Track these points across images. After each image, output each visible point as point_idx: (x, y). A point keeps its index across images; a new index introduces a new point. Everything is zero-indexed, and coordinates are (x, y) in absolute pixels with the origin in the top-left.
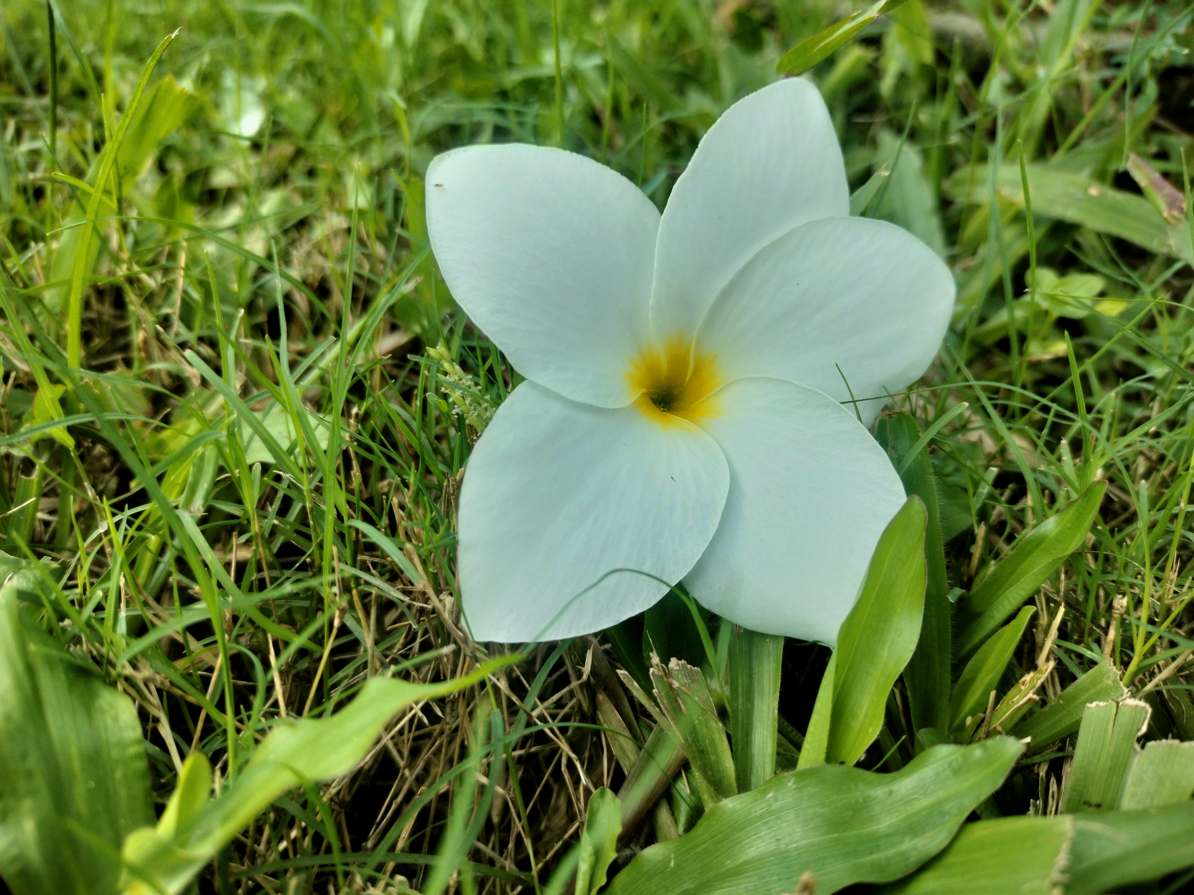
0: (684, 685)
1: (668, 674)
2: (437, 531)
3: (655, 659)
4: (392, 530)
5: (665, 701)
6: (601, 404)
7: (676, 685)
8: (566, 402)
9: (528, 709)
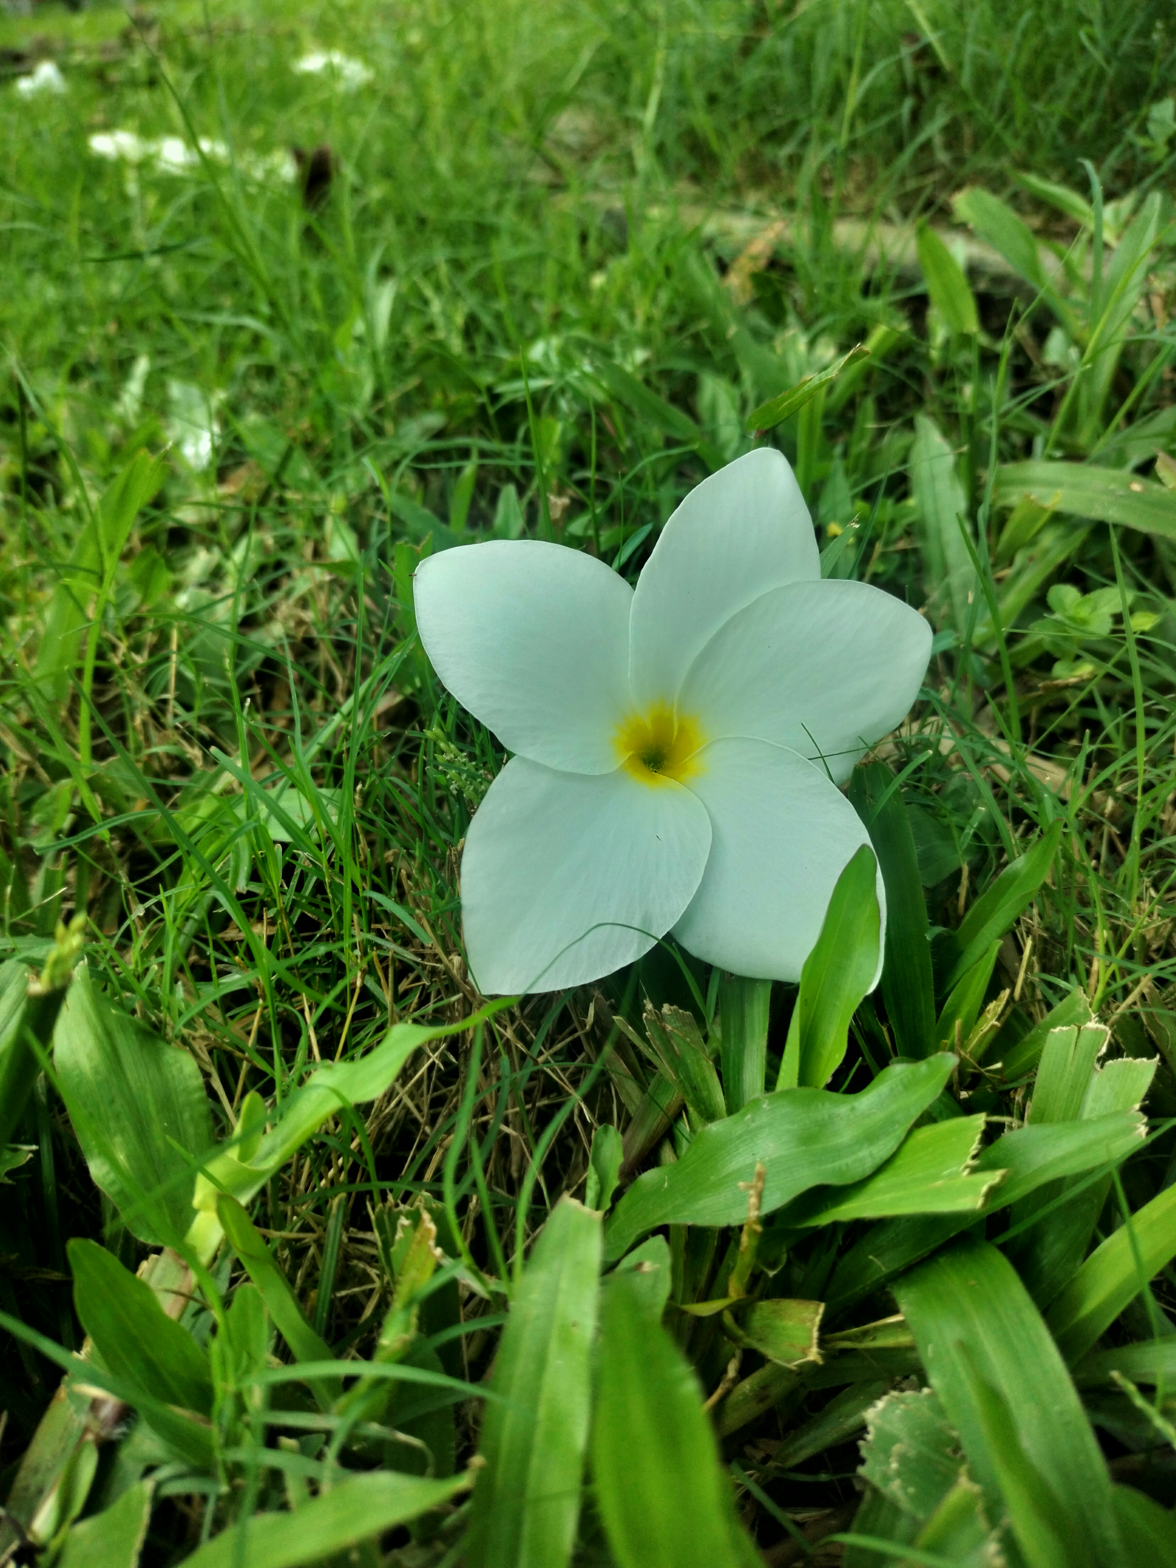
0: (677, 1028)
1: (661, 1018)
2: (442, 898)
3: (649, 1006)
4: (401, 897)
5: (658, 1043)
6: (587, 771)
7: (669, 1028)
8: (555, 773)
9: (535, 1055)
